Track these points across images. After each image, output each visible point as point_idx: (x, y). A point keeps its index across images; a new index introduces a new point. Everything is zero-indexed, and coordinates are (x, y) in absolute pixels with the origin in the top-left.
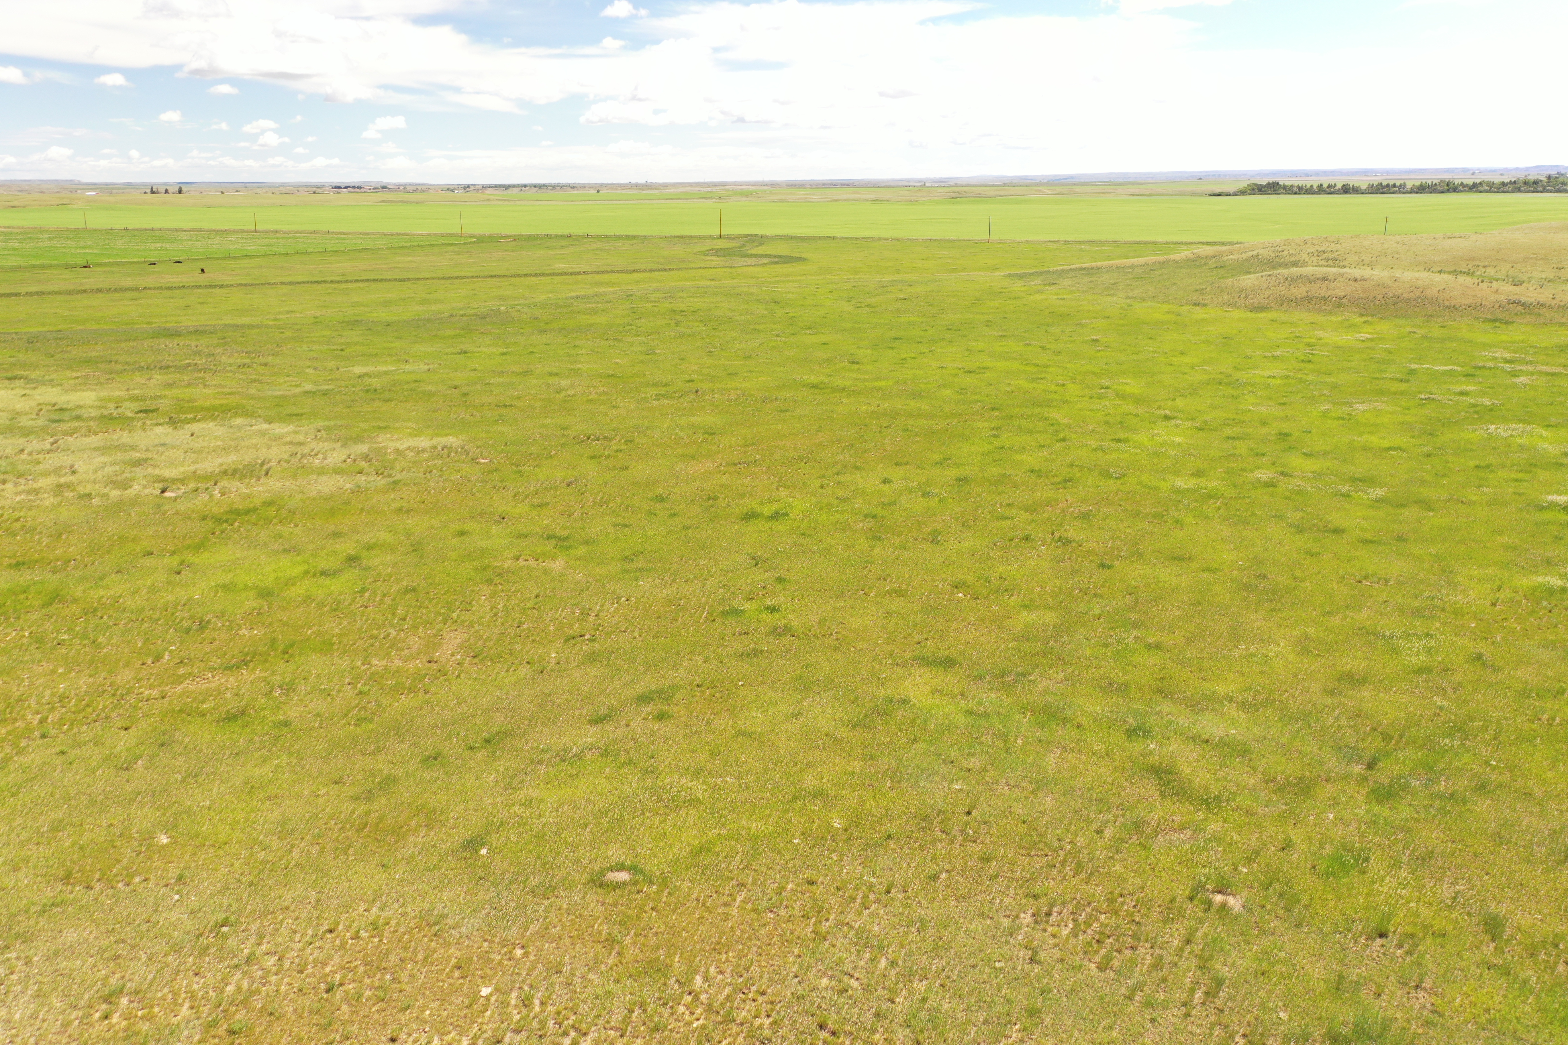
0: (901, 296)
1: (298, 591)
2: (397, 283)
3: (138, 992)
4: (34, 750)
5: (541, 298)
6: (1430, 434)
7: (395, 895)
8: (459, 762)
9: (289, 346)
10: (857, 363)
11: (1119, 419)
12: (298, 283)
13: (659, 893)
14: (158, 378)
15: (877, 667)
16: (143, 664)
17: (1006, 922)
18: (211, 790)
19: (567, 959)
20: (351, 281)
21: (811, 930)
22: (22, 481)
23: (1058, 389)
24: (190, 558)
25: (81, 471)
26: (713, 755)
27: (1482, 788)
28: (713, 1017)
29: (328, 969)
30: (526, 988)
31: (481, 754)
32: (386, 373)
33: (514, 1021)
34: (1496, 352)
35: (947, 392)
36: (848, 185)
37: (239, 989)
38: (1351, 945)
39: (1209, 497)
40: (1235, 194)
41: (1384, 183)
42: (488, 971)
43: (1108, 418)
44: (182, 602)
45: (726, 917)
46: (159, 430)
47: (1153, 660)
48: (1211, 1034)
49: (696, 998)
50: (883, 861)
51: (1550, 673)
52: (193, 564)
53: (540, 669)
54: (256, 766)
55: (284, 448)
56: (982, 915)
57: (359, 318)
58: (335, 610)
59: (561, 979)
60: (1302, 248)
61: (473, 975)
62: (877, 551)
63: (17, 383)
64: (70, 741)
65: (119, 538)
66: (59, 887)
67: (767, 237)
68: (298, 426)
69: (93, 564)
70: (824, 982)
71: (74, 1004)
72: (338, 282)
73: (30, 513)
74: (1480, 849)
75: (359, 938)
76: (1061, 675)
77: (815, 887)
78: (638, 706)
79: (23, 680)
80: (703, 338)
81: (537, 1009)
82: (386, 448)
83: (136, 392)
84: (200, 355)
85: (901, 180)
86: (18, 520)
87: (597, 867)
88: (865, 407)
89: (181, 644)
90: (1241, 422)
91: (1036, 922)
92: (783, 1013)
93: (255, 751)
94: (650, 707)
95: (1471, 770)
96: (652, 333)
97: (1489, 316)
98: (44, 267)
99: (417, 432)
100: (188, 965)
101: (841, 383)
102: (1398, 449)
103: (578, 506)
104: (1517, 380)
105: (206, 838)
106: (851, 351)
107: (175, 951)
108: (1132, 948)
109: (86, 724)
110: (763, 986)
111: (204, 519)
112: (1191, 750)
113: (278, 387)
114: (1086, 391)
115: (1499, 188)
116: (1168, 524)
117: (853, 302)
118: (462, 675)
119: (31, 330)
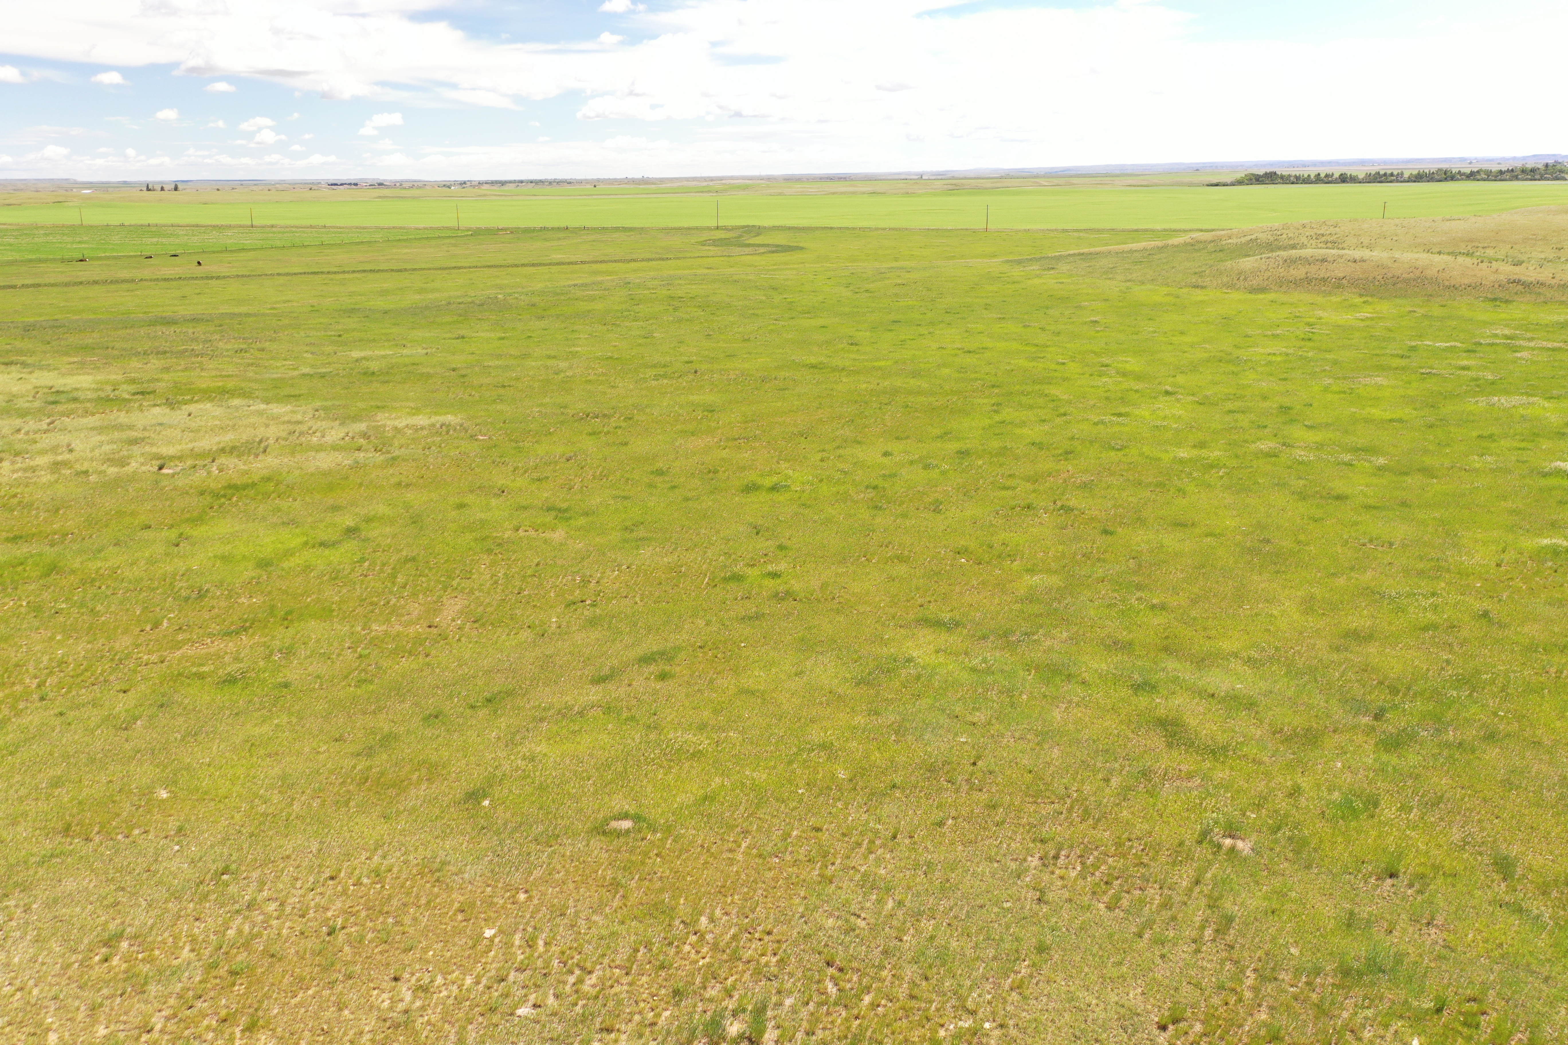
0: (899, 281)
1: (296, 561)
2: (394, 274)
3: (138, 937)
4: (32, 712)
5: (539, 286)
6: (1432, 406)
7: (396, 844)
8: (461, 721)
9: (286, 333)
10: (856, 345)
11: (1120, 395)
12: (295, 274)
13: (663, 840)
14: (156, 363)
15: (879, 628)
16: (142, 631)
17: (1013, 866)
18: (210, 748)
19: (571, 903)
20: (348, 272)
21: (817, 873)
22: (19, 459)
23: (1059, 367)
24: (187, 530)
25: (78, 449)
26: (716, 712)
27: (1491, 737)
28: (719, 956)
29: (329, 914)
30: (530, 929)
31: (482, 713)
32: (384, 357)
33: (518, 960)
34: (1496, 329)
35: (946, 371)
36: (845, 178)
37: (240, 932)
38: (1361, 885)
39: (1212, 466)
40: (1232, 184)
41: (1382, 173)
42: (492, 915)
43: (1108, 394)
44: (181, 573)
45: (731, 862)
46: (156, 410)
47: (1159, 620)
48: (1222, 968)
49: (702, 938)
50: (888, 809)
51: (1556, 630)
52: (192, 537)
53: (541, 632)
54: (255, 726)
55: (282, 427)
56: (990, 859)
57: (357, 307)
58: (334, 579)
59: (566, 921)
60: (1300, 231)
61: (476, 918)
62: (878, 520)
63: (13, 368)
64: (69, 704)
65: (117, 512)
66: (59, 838)
67: (765, 228)
68: (296, 406)
69: (91, 537)
70: (831, 922)
71: (74, 948)
72: (335, 273)
73: (26, 490)
74: (1489, 794)
75: (361, 884)
76: (1065, 635)
77: (820, 834)
78: (640, 666)
79: (21, 646)
80: (701, 323)
81: (541, 949)
82: (385, 426)
83: (133, 375)
84: (197, 341)
85: (899, 174)
86: (15, 496)
87: (601, 816)
88: (865, 386)
89: (180, 611)
90: (1241, 398)
91: (1044, 865)
92: (789, 952)
93: (255, 711)
94: (652, 668)
95: (1479, 720)
96: (650, 318)
97: (1489, 296)
98: (40, 261)
99: (416, 411)
100: (189, 911)
101: (840, 364)
102: (1400, 421)
103: (578, 480)
104: (1518, 355)
105: (206, 793)
106: (851, 334)
107: (175, 898)
108: (1141, 889)
109: (85, 688)
110: (769, 926)
111: (202, 495)
112: (1197, 704)
113: (275, 371)
114: (1086, 369)
115: (1496, 177)
116: (1171, 493)
117: (851, 288)
118: (463, 639)
119: (26, 319)
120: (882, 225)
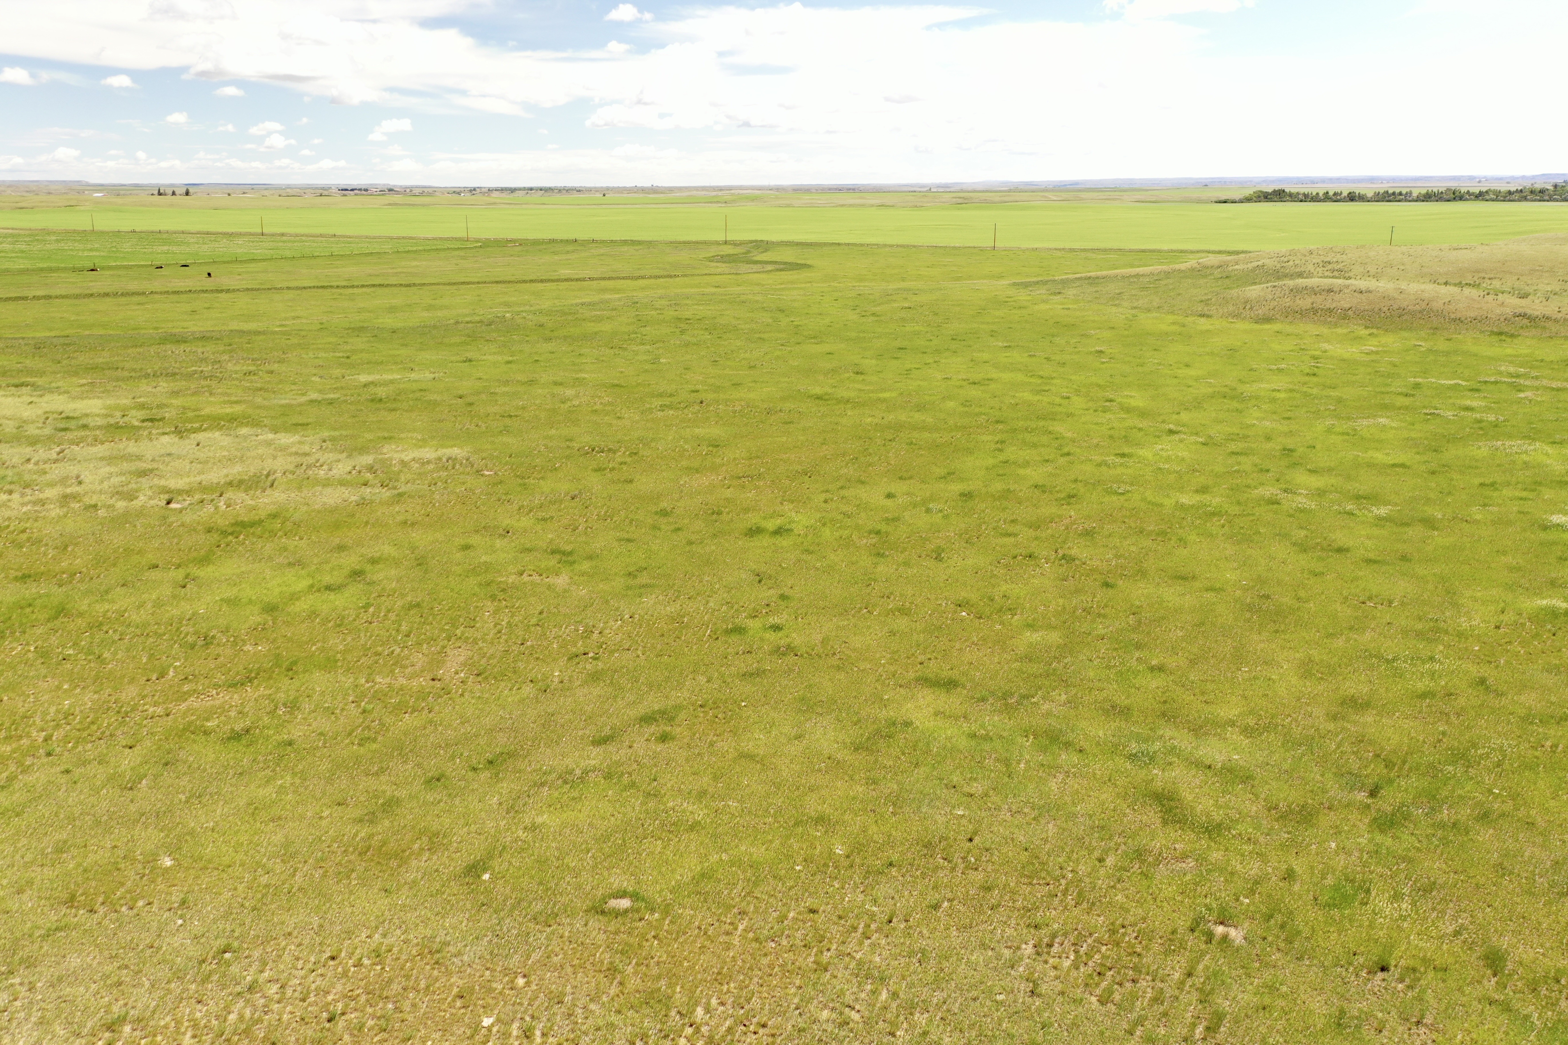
0: (906, 305)
1: (302, 606)
2: (402, 289)
3: (141, 1020)
4: (38, 769)
5: (546, 305)
6: (1435, 451)
7: (397, 921)
8: (463, 784)
9: (294, 354)
10: (862, 373)
11: (1124, 434)
12: (305, 288)
13: (661, 921)
14: (164, 385)
15: (879, 687)
16: (148, 680)
17: (1007, 953)
18: (215, 811)
19: (569, 989)
20: (357, 287)
21: (812, 959)
22: (28, 491)
23: (1063, 402)
24: (195, 571)
25: (87, 481)
26: (715, 778)
27: (1484, 817)
29: (330, 998)
30: (528, 1019)
31: (485, 775)
32: (392, 382)
34: (1501, 366)
35: (951, 404)
36: (854, 189)
37: (241, 1017)
38: (1352, 979)
39: (1213, 514)
40: (1241, 201)
41: (1391, 191)
42: (490, 1001)
43: (1112, 432)
44: (187, 617)
45: (728, 947)
46: (165, 439)
47: (1156, 682)
49: (698, 1030)
50: (883, 890)
51: (1553, 699)
52: (198, 577)
53: (543, 688)
54: (259, 787)
55: (289, 459)
56: (983, 946)
57: (365, 325)
58: (339, 626)
59: (563, 1010)
60: (1307, 258)
61: (475, 1005)
62: (881, 568)
63: (24, 390)
64: (75, 760)
65: (125, 550)
66: (64, 910)
67: (773, 243)
68: (303, 436)
69: (98, 577)
70: (825, 1014)
71: (77, 1032)
72: (344, 287)
73: (36, 525)
74: (1483, 880)
75: (362, 965)
76: (1064, 697)
77: (816, 916)
78: (641, 726)
79: (29, 696)
80: (708, 347)
81: (539, 1040)
82: (391, 459)
83: (142, 400)
84: (206, 362)
85: (908, 185)
86: (24, 531)
87: (600, 893)
88: (869, 420)
89: (186, 660)
90: (1245, 437)
91: (1038, 953)
93: (259, 771)
94: (653, 728)
95: (1474, 798)
96: (657, 342)
97: (1495, 329)
98: (51, 270)
99: (422, 443)
100: (191, 992)
101: (846, 394)
102: (1403, 466)
103: (582, 520)
104: (1522, 395)
105: (210, 861)
106: (856, 362)
107: (178, 978)
108: (1133, 981)
109: (92, 742)
110: (765, 1019)
111: (209, 532)
112: (1194, 776)
113: (283, 396)
114: (1090, 404)
115: (1505, 197)
116: (1172, 542)
117: (858, 311)
118: (466, 694)
119: (38, 335)
120: (890, 241)
